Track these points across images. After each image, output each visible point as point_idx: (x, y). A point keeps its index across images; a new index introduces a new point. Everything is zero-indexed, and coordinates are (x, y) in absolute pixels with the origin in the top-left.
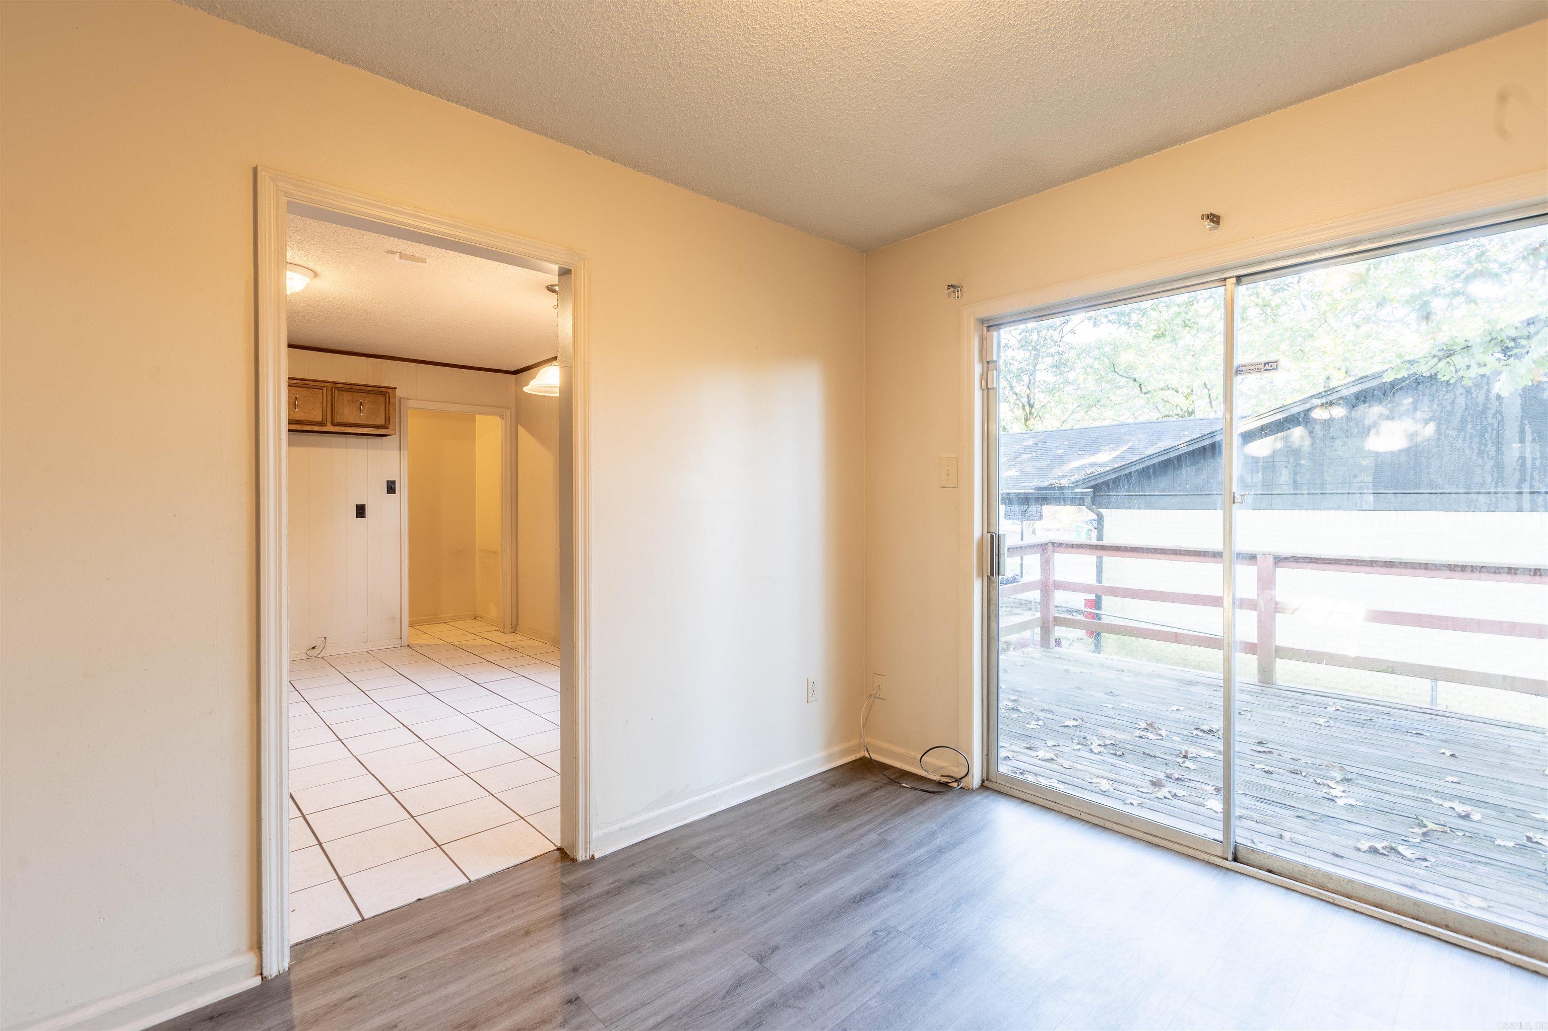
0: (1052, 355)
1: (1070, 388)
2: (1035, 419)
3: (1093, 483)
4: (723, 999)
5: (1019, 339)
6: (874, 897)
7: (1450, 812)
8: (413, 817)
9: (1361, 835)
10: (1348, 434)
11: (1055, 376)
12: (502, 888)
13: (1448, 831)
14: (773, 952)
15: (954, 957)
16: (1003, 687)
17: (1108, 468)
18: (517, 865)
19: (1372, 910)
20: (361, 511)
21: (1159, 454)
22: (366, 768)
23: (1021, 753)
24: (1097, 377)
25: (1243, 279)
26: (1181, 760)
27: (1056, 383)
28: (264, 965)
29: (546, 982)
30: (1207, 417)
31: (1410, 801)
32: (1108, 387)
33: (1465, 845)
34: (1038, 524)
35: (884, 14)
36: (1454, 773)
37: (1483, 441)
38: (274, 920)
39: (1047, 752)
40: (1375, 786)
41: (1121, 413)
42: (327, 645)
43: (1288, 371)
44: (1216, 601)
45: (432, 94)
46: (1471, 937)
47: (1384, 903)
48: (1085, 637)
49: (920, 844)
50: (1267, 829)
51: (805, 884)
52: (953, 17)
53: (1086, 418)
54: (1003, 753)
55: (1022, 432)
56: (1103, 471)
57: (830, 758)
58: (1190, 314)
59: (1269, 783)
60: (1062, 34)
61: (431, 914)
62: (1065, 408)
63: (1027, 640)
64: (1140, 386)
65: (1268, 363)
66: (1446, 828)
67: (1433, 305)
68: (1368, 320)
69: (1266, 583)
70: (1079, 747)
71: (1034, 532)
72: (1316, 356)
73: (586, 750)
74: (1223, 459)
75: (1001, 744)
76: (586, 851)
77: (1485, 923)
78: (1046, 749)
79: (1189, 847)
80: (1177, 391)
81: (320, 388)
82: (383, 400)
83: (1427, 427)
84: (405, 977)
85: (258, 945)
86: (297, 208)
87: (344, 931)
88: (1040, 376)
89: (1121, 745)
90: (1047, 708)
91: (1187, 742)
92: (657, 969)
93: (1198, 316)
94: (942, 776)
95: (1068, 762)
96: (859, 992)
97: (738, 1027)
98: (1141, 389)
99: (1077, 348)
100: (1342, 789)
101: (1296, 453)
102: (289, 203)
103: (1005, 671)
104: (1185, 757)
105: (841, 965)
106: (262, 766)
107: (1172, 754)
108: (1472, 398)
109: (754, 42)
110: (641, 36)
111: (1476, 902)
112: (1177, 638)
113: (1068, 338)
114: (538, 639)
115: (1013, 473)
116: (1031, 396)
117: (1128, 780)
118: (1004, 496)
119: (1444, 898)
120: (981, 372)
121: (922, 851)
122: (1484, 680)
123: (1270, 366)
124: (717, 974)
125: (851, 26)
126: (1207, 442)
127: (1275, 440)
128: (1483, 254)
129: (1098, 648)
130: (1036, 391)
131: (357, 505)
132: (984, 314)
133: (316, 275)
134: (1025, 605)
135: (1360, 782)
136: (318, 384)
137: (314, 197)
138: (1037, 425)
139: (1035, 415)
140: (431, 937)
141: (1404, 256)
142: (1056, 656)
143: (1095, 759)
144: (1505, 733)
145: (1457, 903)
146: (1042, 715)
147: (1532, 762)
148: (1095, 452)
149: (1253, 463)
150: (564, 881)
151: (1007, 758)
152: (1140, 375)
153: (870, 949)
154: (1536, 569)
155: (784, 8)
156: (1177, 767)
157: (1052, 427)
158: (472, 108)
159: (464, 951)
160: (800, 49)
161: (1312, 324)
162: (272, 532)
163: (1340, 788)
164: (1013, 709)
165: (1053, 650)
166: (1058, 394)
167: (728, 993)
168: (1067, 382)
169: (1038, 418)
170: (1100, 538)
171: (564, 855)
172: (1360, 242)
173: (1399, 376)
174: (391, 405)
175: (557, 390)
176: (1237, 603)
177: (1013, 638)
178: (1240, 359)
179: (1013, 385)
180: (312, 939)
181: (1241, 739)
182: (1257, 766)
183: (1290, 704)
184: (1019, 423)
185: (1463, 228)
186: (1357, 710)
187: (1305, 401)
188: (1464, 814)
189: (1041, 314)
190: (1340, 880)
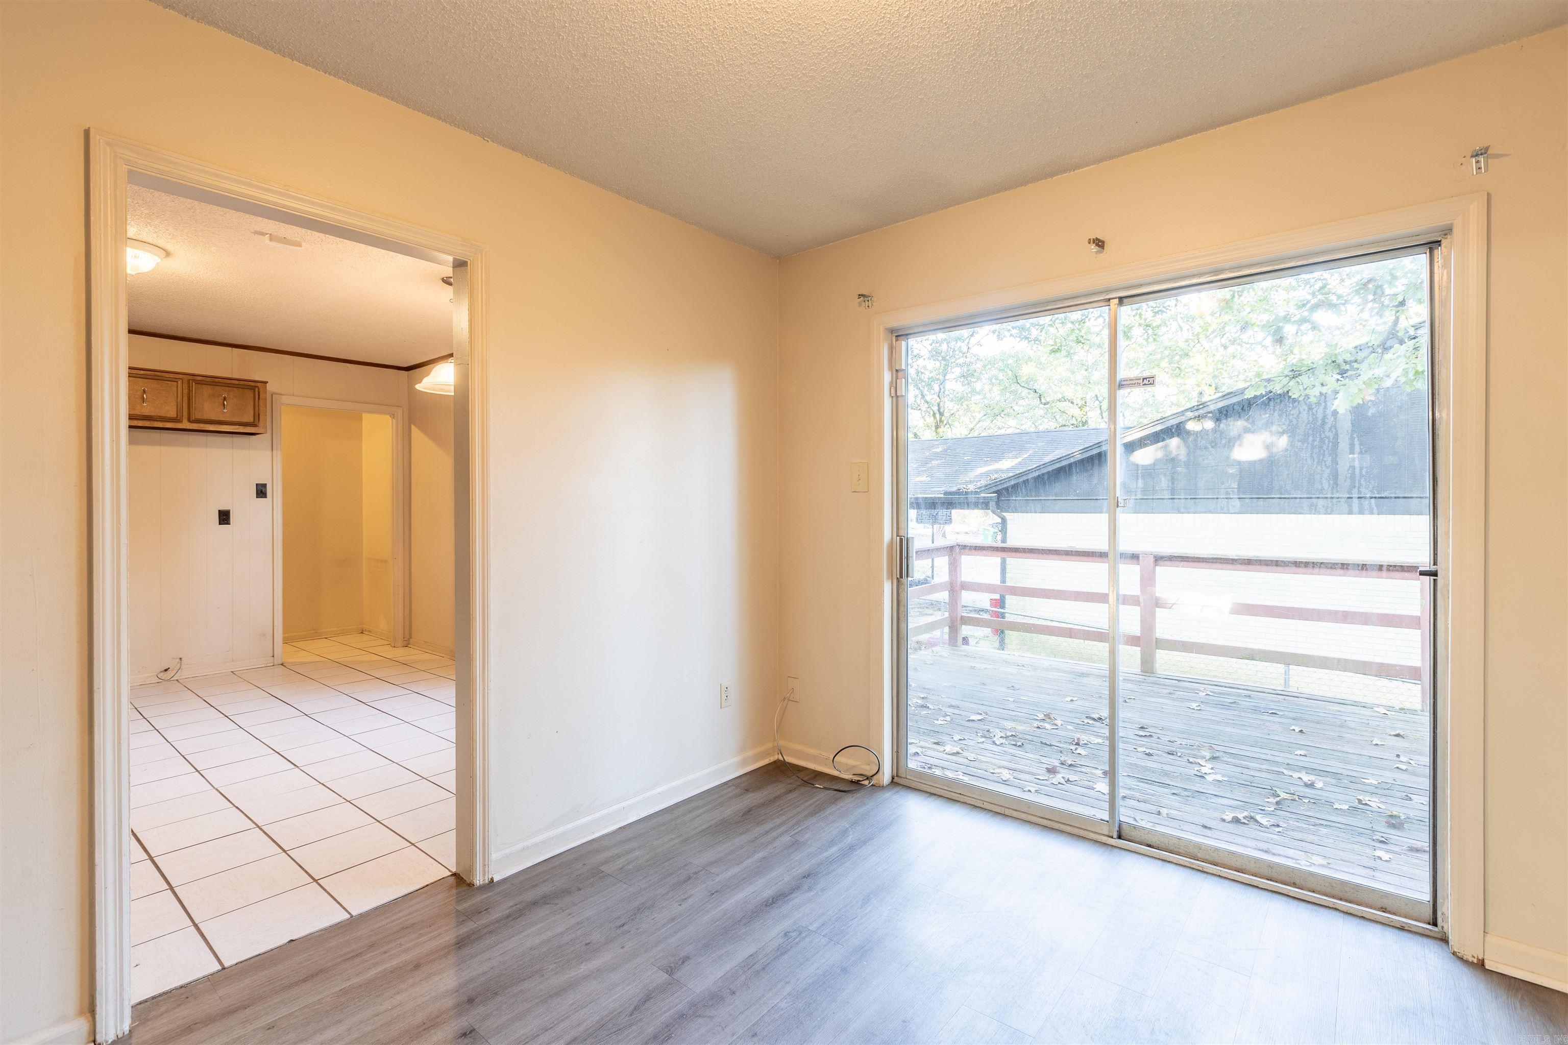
0: (961, 366)
1: (977, 398)
2: (944, 426)
3: (995, 489)
4: (631, 1015)
5: (930, 349)
6: (786, 899)
7: (1299, 783)
8: (285, 851)
9: (1225, 807)
10: (1214, 444)
11: (963, 385)
12: (388, 920)
13: (1296, 798)
14: (683, 962)
15: (863, 951)
16: (913, 685)
17: (1011, 474)
18: (406, 895)
19: (1234, 874)
20: (224, 517)
21: (1052, 462)
22: (229, 801)
23: (929, 748)
24: (1002, 388)
25: (1125, 300)
26: (1073, 747)
27: (964, 393)
28: (97, 1031)
29: (438, 1017)
30: (1098, 427)
31: (1267, 774)
32: (1011, 397)
33: (1310, 810)
34: (948, 528)
35: (793, 24)
36: (1303, 747)
37: (1322, 451)
38: (111, 978)
39: (954, 746)
40: (1237, 762)
41: (1023, 422)
42: (183, 667)
43: (1168, 386)
44: (1102, 598)
45: (306, 65)
46: (1314, 892)
47: (1244, 867)
48: (991, 635)
49: (832, 843)
50: (1148, 807)
51: (717, 891)
52: (860, 33)
53: (992, 426)
54: (912, 750)
55: (933, 439)
56: (1006, 477)
57: (744, 763)
58: (1083, 331)
59: (1150, 764)
60: (962, 59)
61: (306, 955)
62: (972, 416)
63: (937, 639)
64: (1040, 397)
65: (1146, 378)
66: (1295, 796)
67: (1285, 330)
68: (1233, 342)
69: (1148, 581)
70: (983, 739)
71: (944, 536)
72: (1191, 373)
73: (484, 768)
74: (1108, 468)
75: (909, 741)
76: (484, 875)
77: (1324, 877)
78: (952, 743)
79: (1080, 828)
80: (1072, 403)
81: (174, 380)
82: (252, 395)
83: (1281, 439)
84: (273, 1027)
85: (90, 1008)
86: (137, 178)
87: (200, 983)
88: (949, 385)
89: (1020, 736)
90: (953, 704)
91: (1079, 730)
92: (562, 991)
93: (1090, 334)
94: (854, 775)
95: (972, 755)
96: (770, 994)
97: (646, 1043)
98: (1040, 400)
99: (984, 359)
100: (1211, 766)
101: (1172, 461)
102: (130, 172)
103: (916, 669)
104: (1077, 744)
105: (752, 969)
106: (96, 805)
107: (1066, 742)
108: (1313, 414)
109: (661, 39)
110: (542, 23)
111: (1318, 860)
112: (1070, 633)
113: (975, 350)
114: (434, 653)
115: (924, 478)
116: (941, 405)
117: (1026, 769)
118: (913, 500)
119: (1292, 858)
120: (890, 380)
121: (834, 850)
122: (1324, 663)
123: (1148, 381)
124: (625, 991)
125: (761, 33)
126: (1095, 452)
127: (1156, 450)
128: (1324, 287)
129: (1002, 645)
130: (946, 399)
131: (219, 511)
132: (894, 324)
133: (168, 254)
134: (934, 605)
135: (1226, 759)
136: (172, 376)
137: (161, 167)
138: (948, 433)
139: (945, 422)
140: (305, 980)
141: (1263, 285)
142: (964, 654)
143: (998, 750)
144: (1341, 709)
145: (1303, 862)
146: (950, 711)
147: (1363, 734)
148: (1001, 458)
149: (1136, 471)
150: (460, 908)
151: (917, 754)
152: (1041, 386)
153: (782, 951)
154: (1363, 564)
155: (692, 8)
156: (1070, 754)
157: (961, 434)
158: (353, 83)
159: (344, 992)
160: (709, 51)
161: (1187, 344)
162: (108, 542)
163: (1209, 765)
164: (923, 706)
165: (960, 648)
166: (966, 403)
167: (636, 1008)
168: (974, 392)
169: (948, 426)
170: (1004, 540)
171: (460, 881)
172: (1221, 271)
173: (1258, 393)
174: (261, 400)
175: (452, 388)
176: (1121, 600)
177: (924, 637)
178: (1123, 373)
179: (924, 394)
180: (160, 995)
181: (1126, 725)
182: (1140, 749)
183: (1168, 691)
184: (930, 430)
185: (1305, 262)
186: (1224, 694)
187: (1183, 413)
188: (1309, 783)
189: (950, 325)
190: (1209, 848)
